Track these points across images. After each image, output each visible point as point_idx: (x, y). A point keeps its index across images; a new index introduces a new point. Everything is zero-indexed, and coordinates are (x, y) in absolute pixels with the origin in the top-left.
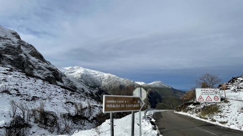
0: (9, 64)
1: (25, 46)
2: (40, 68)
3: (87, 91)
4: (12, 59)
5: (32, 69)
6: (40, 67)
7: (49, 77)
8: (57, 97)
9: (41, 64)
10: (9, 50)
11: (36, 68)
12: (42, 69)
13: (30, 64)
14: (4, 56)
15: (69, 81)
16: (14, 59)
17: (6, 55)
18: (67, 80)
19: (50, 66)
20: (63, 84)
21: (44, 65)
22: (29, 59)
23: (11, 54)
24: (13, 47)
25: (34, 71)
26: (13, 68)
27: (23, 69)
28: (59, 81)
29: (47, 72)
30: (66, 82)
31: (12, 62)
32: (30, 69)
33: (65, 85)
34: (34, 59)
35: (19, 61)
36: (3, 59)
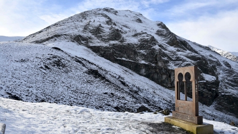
0: (143, 60)
1: (163, 36)
2: (178, 59)
4: (146, 54)
5: (167, 62)
6: (178, 58)
9: (181, 54)
10: (144, 44)
11: (174, 59)
12: (181, 60)
13: (165, 55)
14: (139, 53)
16: (147, 53)
17: (141, 51)
18: (226, 70)
19: (193, 54)
20: (214, 77)
21: (184, 54)
22: (166, 50)
23: (145, 49)
24: (146, 41)
25: (169, 64)
26: (146, 63)
27: (156, 63)
28: (208, 74)
29: (187, 63)
30: (225, 74)
31: (145, 57)
32: (163, 61)
33: (220, 79)
34: (172, 48)
35: (152, 54)
36: (138, 55)
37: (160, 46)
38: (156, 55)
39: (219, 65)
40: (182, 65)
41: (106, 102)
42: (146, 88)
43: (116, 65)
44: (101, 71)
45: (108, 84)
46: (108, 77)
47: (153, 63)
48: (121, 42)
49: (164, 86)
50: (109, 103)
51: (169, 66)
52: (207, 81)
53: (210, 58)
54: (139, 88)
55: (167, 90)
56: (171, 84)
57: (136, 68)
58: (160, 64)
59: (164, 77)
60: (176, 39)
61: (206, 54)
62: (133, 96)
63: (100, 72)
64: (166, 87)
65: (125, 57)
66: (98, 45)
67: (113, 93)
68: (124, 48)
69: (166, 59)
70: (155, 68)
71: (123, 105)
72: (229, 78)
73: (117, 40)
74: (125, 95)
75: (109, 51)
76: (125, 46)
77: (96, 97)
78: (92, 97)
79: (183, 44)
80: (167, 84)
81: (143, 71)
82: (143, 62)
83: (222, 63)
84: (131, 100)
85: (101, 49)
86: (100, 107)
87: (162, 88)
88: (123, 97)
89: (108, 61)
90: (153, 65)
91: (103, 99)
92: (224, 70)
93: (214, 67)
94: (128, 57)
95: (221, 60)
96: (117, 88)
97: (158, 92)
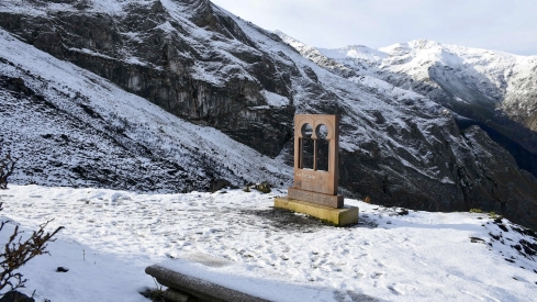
0: (135, 55)
2: (214, 57)
3: (397, 120)
4: (141, 42)
5: (189, 62)
6: (214, 54)
7: (237, 80)
9: (222, 47)
10: (136, 17)
11: (204, 56)
12: (219, 60)
13: (185, 47)
14: (125, 38)
15: (316, 89)
16: (145, 40)
17: (130, 34)
18: (309, 86)
19: (247, 48)
20: (286, 99)
21: (228, 46)
22: (187, 35)
23: (139, 30)
24: (143, 10)
25: (194, 68)
26: (142, 64)
27: (166, 64)
28: (274, 92)
29: (233, 66)
30: (305, 94)
31: (139, 50)
32: (182, 61)
33: (297, 102)
34: (201, 32)
35: (156, 43)
36: (122, 44)
37: (174, 24)
38: (166, 46)
39: (296, 74)
40: (223, 71)
41: (49, 157)
42: (143, 120)
43: (68, 66)
44: (30, 80)
45: (51, 113)
46: (50, 95)
47: (158, 65)
48: (80, 7)
49: (181, 116)
50: (59, 159)
51: (194, 72)
52: (271, 107)
53: (280, 59)
54: (126, 123)
55: (188, 125)
56: (198, 112)
57: (118, 75)
58: (173, 67)
59: (183, 96)
60: (212, 12)
61: (271, 48)
62: (115, 141)
63: (29, 82)
64: (186, 119)
65: (90, 48)
66: (17, 10)
67: (66, 134)
68: (86, 25)
69: (187, 55)
70: (163, 76)
71: (92, 162)
72: (313, 102)
73: (69, 3)
74: (95, 139)
75: (46, 29)
76: (88, 19)
77: (22, 145)
78: (11, 147)
79: (225, 25)
80: (188, 111)
81: (135, 81)
82: (134, 60)
83: (302, 71)
84: (112, 150)
85: (24, 21)
86: (36, 171)
87: (178, 121)
88: (92, 145)
89: (47, 55)
90: (158, 68)
91: (43, 151)
92: (305, 85)
93: (286, 79)
94: (99, 47)
95: (300, 63)
96: (76, 123)
97: (169, 130)
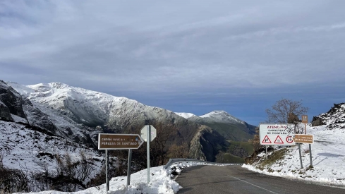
8: (20, 145)
15: (38, 113)
